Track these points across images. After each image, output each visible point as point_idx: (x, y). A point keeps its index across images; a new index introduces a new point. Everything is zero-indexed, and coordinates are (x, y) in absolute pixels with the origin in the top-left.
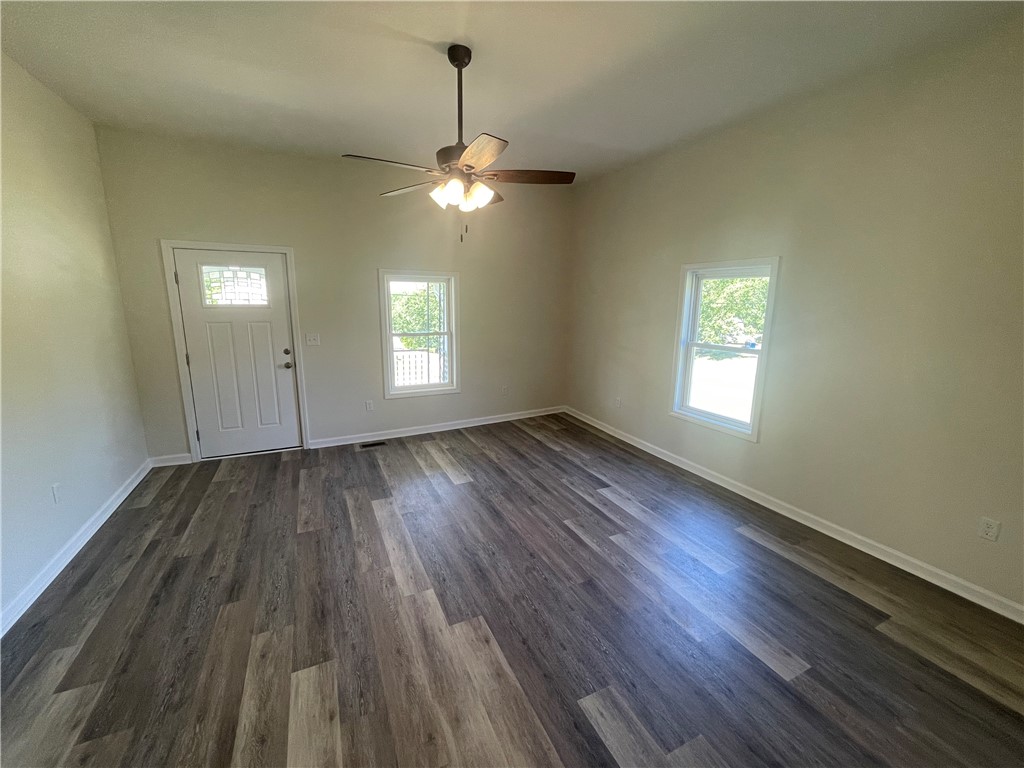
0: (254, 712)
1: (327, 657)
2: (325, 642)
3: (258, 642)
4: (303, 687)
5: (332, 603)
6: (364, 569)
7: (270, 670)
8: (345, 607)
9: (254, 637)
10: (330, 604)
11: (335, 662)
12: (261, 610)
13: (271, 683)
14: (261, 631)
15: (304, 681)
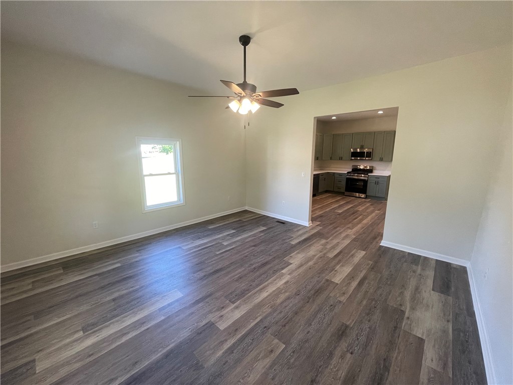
0: (353, 283)
1: (327, 280)
2: (324, 283)
3: (343, 299)
4: (338, 279)
5: (311, 292)
6: (287, 294)
7: (344, 288)
8: (309, 287)
9: (344, 302)
10: (312, 292)
11: (326, 278)
12: (337, 310)
13: (345, 286)
14: (340, 302)
15: (337, 280)
